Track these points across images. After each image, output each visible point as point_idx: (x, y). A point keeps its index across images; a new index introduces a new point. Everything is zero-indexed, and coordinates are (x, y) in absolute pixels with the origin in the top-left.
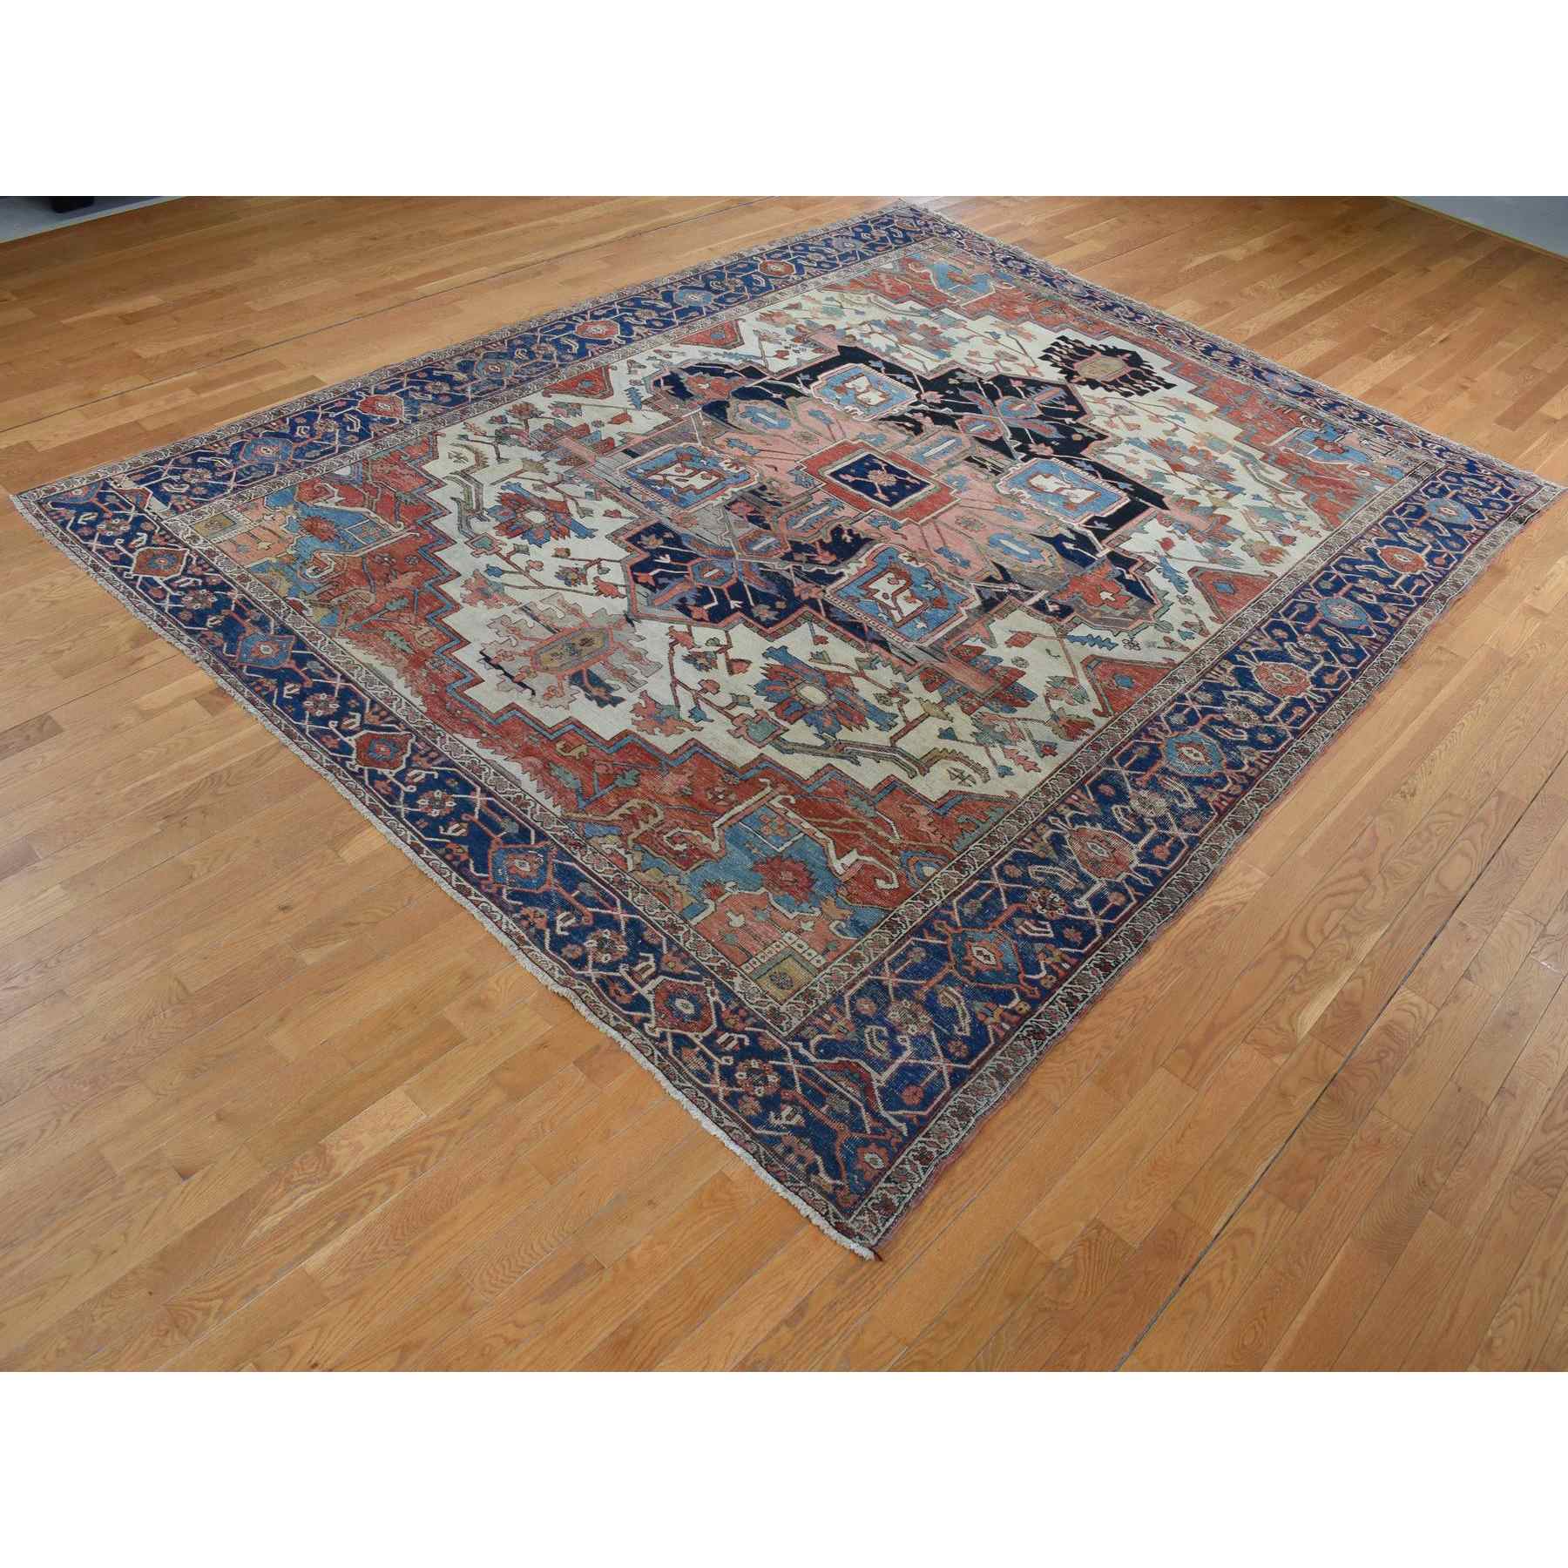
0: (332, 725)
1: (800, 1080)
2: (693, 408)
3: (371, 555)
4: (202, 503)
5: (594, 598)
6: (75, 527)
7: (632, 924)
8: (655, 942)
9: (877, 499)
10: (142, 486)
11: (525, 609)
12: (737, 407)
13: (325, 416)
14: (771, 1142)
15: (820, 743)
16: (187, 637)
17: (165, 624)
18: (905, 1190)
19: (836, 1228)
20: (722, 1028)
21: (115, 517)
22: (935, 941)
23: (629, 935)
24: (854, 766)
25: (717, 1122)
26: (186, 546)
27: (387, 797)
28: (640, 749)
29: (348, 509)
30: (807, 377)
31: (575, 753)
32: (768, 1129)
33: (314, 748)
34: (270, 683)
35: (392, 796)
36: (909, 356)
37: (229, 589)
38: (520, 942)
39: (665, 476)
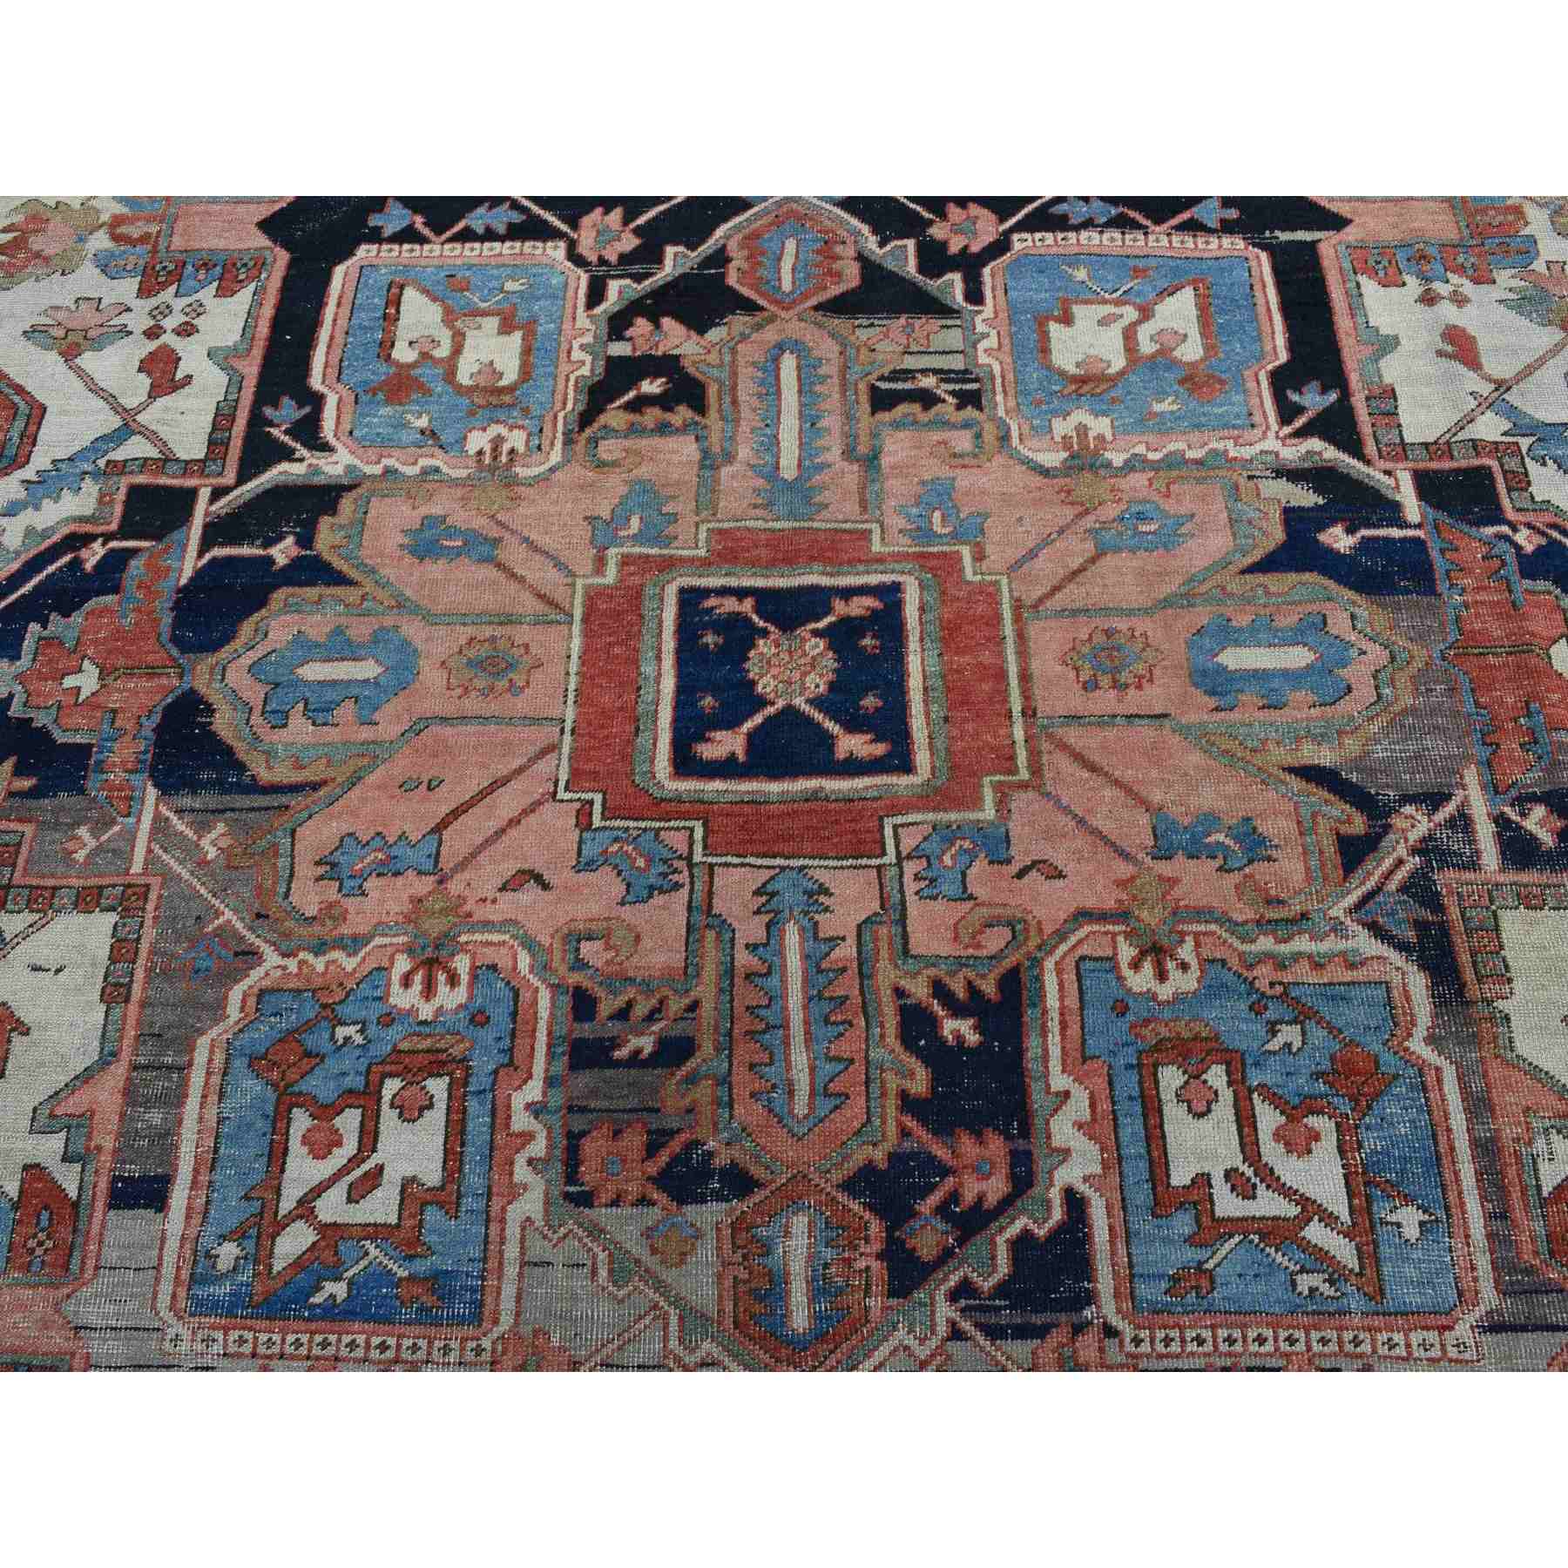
2: (130, 803)
30: (287, 412)
39: (305, 1208)
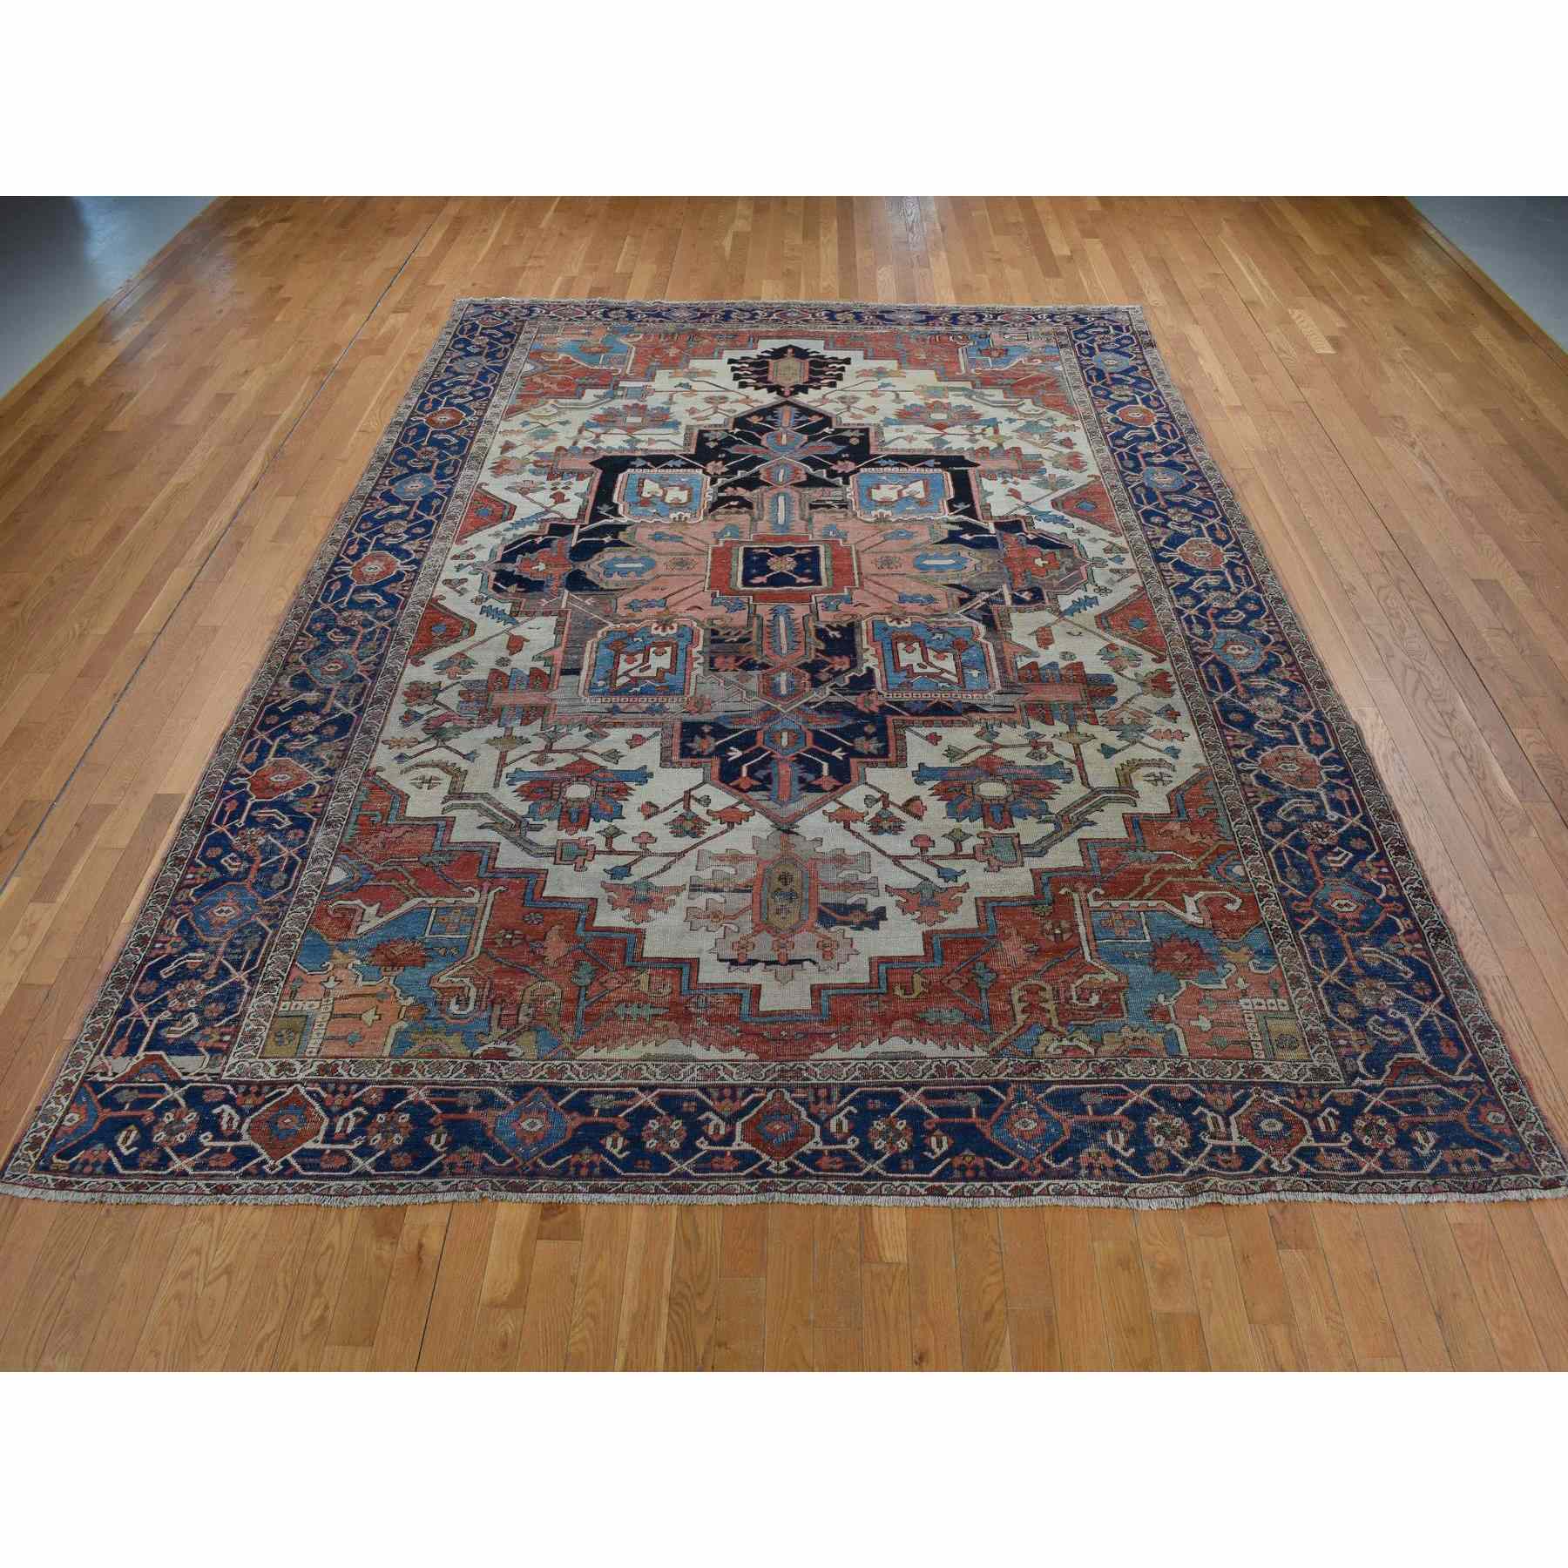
0: (703, 1145)
1: (1394, 1105)
2: (559, 593)
3: (488, 944)
4: (237, 1020)
5: (731, 833)
6: (130, 1162)
7: (1154, 1094)
8: (1188, 1095)
9: (802, 584)
10: (141, 1054)
11: (695, 888)
12: (592, 568)
13: (234, 830)
14: (1441, 1170)
15: (1050, 827)
16: (437, 1182)
17: (391, 1186)
18: (1533, 1119)
19: (1545, 1188)
20: (1312, 1117)
21: (159, 1112)
22: (1311, 922)
23: (1166, 1107)
24: (1093, 828)
25: (1405, 1191)
26: (290, 1084)
27: (846, 1169)
28: (954, 941)
29: (396, 912)
30: (606, 507)
31: (918, 989)
32: (1430, 1162)
33: (723, 1183)
34: (586, 1155)
35: (850, 1165)
36: (651, 441)
37: (403, 1093)
38: (1118, 1192)
39: (626, 674)
